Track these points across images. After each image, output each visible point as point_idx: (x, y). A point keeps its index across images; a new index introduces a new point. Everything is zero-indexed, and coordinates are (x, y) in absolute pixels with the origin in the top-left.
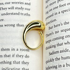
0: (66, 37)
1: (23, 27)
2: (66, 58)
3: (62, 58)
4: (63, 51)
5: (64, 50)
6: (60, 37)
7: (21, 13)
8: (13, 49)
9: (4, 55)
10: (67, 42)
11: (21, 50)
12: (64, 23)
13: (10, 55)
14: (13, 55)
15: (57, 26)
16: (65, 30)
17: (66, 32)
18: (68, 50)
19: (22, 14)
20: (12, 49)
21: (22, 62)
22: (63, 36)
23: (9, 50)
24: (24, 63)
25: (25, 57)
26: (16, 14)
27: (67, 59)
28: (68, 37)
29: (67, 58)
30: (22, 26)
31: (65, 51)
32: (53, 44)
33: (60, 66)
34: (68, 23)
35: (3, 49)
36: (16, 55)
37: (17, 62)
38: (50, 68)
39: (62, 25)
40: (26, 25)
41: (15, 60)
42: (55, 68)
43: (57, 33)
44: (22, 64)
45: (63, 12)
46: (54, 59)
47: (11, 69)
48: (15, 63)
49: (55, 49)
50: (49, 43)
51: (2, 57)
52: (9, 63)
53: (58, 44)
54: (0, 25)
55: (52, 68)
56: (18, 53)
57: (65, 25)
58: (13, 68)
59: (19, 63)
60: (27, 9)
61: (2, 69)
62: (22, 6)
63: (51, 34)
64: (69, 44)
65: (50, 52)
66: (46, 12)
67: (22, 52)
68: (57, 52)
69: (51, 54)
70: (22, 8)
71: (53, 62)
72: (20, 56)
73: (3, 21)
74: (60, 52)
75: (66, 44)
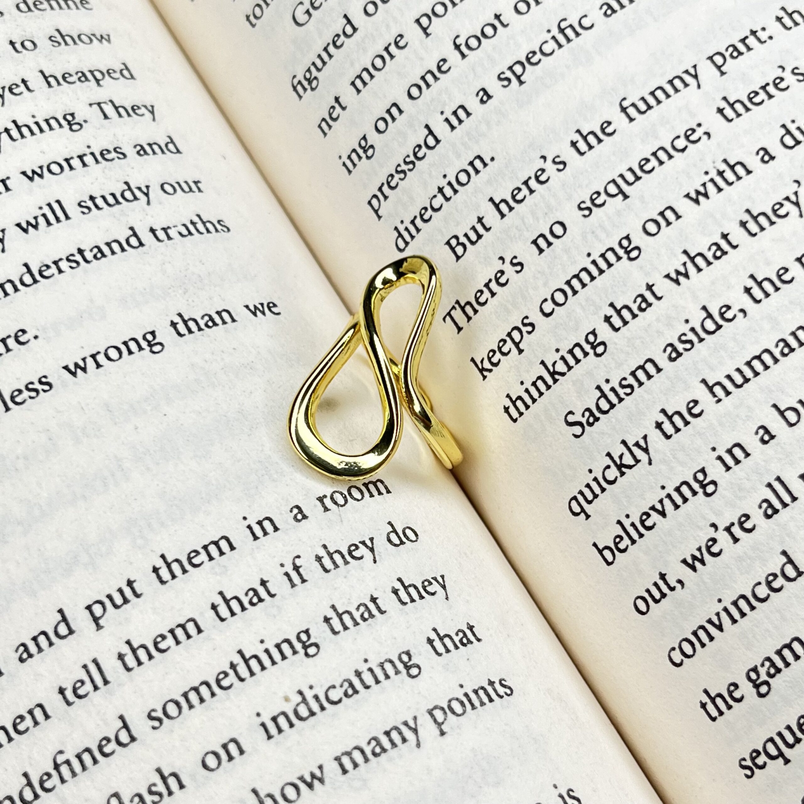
0: (651, 228)
1: (231, 325)
2: (749, 373)
3: (718, 390)
4: (691, 336)
5: (693, 330)
6: (595, 256)
7: (152, 230)
8: (260, 523)
9: (214, 607)
10: (685, 258)
11: (328, 502)
12: (574, 144)
13: (263, 583)
14: (289, 568)
15: (525, 192)
16: (612, 189)
17: (626, 197)
18: (729, 308)
19: (161, 235)
20: (252, 522)
21: (395, 592)
22: (627, 238)
23: (224, 544)
24: (412, 591)
25: (390, 541)
26: (115, 246)
27: (763, 374)
28: (669, 223)
29: (756, 364)
30: (218, 320)
31: (710, 326)
32: (566, 339)
33: (737, 452)
34: (609, 130)
35: (169, 565)
36: (318, 562)
37: (358, 609)
38: (642, 522)
39: (564, 163)
40: (247, 307)
41: (331, 599)
42: (698, 494)
43: (558, 237)
44: (401, 606)
45: (518, 78)
46: (645, 437)
47: (341, 686)
48: (343, 624)
49: (605, 366)
50: (521, 351)
51: (200, 631)
52: (292, 646)
53: (611, 317)
54: (23, 388)
55: (666, 512)
56: (321, 540)
57: (585, 152)
58: (354, 674)
59: (375, 611)
60: (177, 186)
61: (263, 725)
62: (128, 176)
63: (500, 277)
64: (709, 263)
65: (573, 414)
66: (345, 159)
67: (340, 515)
68: (640, 374)
69: (592, 414)
70: (132, 186)
71: (653, 462)
72: (345, 553)
73: (33, 343)
74: (672, 360)
75: (681, 279)
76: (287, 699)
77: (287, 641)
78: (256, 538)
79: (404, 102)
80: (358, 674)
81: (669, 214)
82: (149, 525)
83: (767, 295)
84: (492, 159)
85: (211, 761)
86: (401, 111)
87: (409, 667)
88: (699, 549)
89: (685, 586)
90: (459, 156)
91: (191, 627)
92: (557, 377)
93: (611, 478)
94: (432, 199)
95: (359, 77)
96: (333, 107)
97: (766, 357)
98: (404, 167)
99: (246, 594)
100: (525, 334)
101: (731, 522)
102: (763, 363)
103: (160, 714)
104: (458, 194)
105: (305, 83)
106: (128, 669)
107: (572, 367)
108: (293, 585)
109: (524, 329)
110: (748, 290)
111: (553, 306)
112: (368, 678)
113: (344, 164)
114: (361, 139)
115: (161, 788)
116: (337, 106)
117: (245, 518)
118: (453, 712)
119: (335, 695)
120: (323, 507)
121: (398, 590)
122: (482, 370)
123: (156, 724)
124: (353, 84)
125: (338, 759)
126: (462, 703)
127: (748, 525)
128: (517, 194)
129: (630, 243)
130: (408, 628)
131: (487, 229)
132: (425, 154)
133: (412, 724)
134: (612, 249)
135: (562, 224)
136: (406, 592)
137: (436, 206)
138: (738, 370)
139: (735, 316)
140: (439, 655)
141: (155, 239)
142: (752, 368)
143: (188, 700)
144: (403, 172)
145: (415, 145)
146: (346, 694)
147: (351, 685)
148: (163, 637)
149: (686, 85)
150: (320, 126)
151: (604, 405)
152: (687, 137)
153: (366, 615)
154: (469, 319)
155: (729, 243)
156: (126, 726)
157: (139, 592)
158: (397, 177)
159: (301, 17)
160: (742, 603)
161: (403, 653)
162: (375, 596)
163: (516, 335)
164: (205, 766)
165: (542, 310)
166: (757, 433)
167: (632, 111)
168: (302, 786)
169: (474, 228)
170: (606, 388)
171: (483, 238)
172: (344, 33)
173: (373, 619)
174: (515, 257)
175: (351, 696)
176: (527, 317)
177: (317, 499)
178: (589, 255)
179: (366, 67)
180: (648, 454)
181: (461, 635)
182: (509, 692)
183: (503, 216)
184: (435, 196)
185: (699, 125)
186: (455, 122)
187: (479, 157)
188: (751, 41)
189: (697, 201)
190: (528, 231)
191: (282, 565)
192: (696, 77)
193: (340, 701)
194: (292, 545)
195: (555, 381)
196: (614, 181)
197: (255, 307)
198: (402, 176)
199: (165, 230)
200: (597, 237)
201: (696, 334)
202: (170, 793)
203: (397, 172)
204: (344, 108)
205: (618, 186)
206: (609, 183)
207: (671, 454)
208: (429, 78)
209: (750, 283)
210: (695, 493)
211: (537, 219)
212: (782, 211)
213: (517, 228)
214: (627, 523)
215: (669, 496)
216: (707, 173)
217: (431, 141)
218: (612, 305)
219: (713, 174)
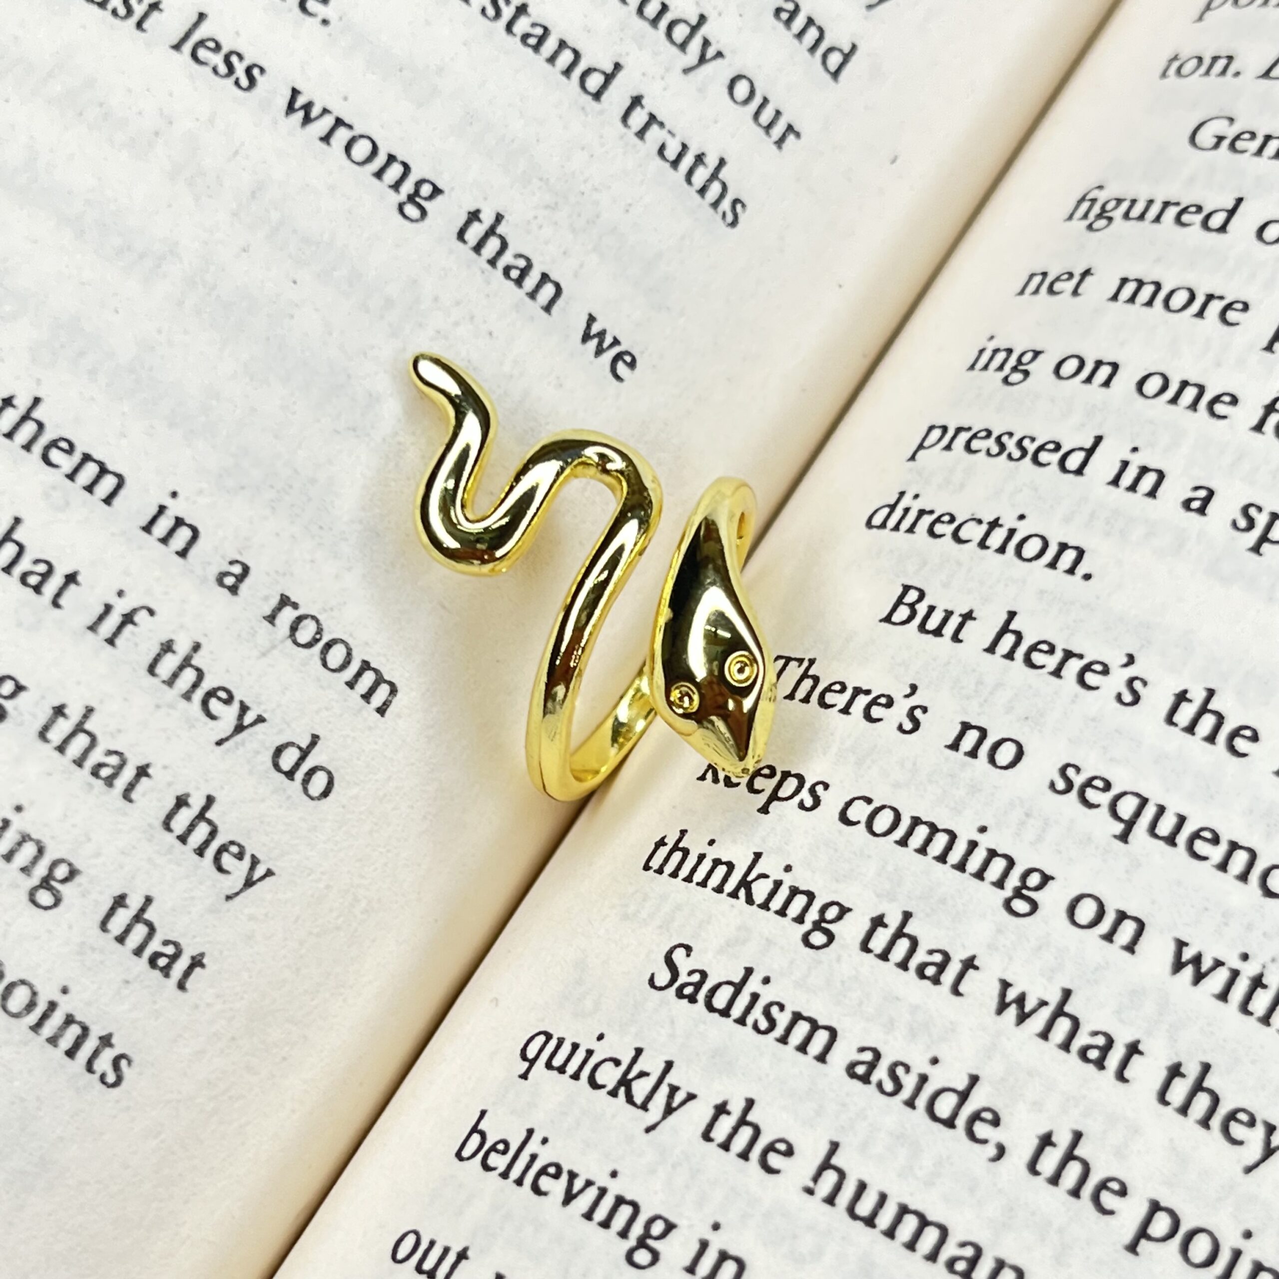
1: (535, 308)
2: (885, 1219)
3: (830, 1178)
4: (909, 1082)
5: (923, 1079)
6: (986, 842)
7: (637, 101)
8: (179, 522)
10: (1054, 999)
11: (287, 615)
12: (1182, 698)
13: (71, 578)
14: (121, 607)
15: (1052, 662)
16: (1127, 808)
17: (1124, 837)
18: (996, 1122)
19: (638, 118)
20: (175, 509)
21: (181, 802)
22: (1046, 879)
23: (109, 483)
24: (202, 831)
25: (279, 751)
26: (566, 57)
27: (896, 1246)
28: (1109, 937)
29: (910, 1224)
30: (530, 282)
31: (945, 1107)
32: (814, 872)
33: (729, 1270)
34: (1241, 745)
35: (25, 418)
36: (162, 649)
37: (110, 753)
38: (543, 1172)
39: (1136, 698)
40: (592, 320)
41: (101, 702)
42: (624, 1241)
43: (992, 760)
44: (158, 823)
45: (1263, 539)
46: (691, 1097)
48: (67, 741)
49: (792, 962)
50: (764, 810)
53: (885, 926)
54: (225, 50)
55: (575, 1202)
56: (206, 635)
57: (1175, 725)
59: (121, 783)
60: (757, 101)
62: (720, 14)
63: (879, 704)
64: (1066, 1046)
65: (688, 955)
66: (991, 346)
67: (274, 647)
68: (801, 1030)
69: (698, 986)
70: (704, 30)
71: (652, 1133)
72: (207, 685)
73: (315, 22)
74: (851, 1070)
75: (1012, 1011)
78: (147, 529)
79: (1125, 381)
81: (1128, 929)
82: (82, 354)
83: (1054, 1180)
84: (1087, 577)
86: (1107, 383)
87: (48, 887)
90: (1067, 520)
92: (742, 893)
93: (601, 1076)
94: (974, 520)
95: (1141, 284)
96: (1071, 275)
97: (931, 1236)
98: (1011, 445)
100: (797, 799)
102: (918, 1234)
104: (999, 556)
105: (1095, 211)
107: (768, 909)
108: (93, 628)
109: (805, 795)
110: (1046, 1141)
111: (864, 819)
113: (981, 351)
114: (1034, 351)
116: (1076, 279)
117: (174, 495)
118: (5, 996)
120: (273, 611)
121: (187, 804)
124: (1124, 281)
126: (31, 1006)
128: (1041, 651)
129: (1038, 888)
130: (123, 853)
131: (956, 638)
132: (1049, 464)
134: (1011, 863)
135: (1020, 755)
136: (194, 820)
137: (963, 534)
138: (883, 1197)
139: (984, 1142)
140: (103, 928)
141: (622, 112)
142: (898, 1220)
144: (1002, 447)
145: (1057, 440)
150: (1032, 276)
151: (720, 1001)
153: (105, 772)
154: (791, 696)
155: (1124, 1063)
158: (991, 443)
159: (1206, 137)
161: (70, 865)
162: (150, 771)
163: (788, 788)
165: (849, 804)
169: (949, 614)
170: (753, 985)
171: (938, 639)
172: (1208, 216)
173: (106, 788)
174: (925, 710)
176: (826, 786)
177: (282, 595)
178: (983, 830)
179: (1162, 286)
180: (664, 1117)
181: (169, 951)
182: (110, 1080)
184: (980, 522)
186: (1127, 479)
187: (1081, 553)
189: (1177, 966)
190: (981, 705)
191: (120, 593)
194: (166, 593)
195: (734, 895)
196: (1144, 801)
197: (601, 334)
198: (995, 449)
199: (653, 120)
200: (1022, 823)
201: (918, 1090)
203: (999, 439)
204: (1075, 293)
205: (1138, 814)
206: (1137, 795)
207: (679, 1157)
208: (1190, 394)
209: (1063, 1140)
210: (624, 1234)
211: (1009, 709)
212: (1236, 1130)
213: (980, 682)
214: (533, 1146)
215: (603, 1192)
216: (1245, 957)
217: (1074, 462)
218: (907, 916)
219: (1249, 970)
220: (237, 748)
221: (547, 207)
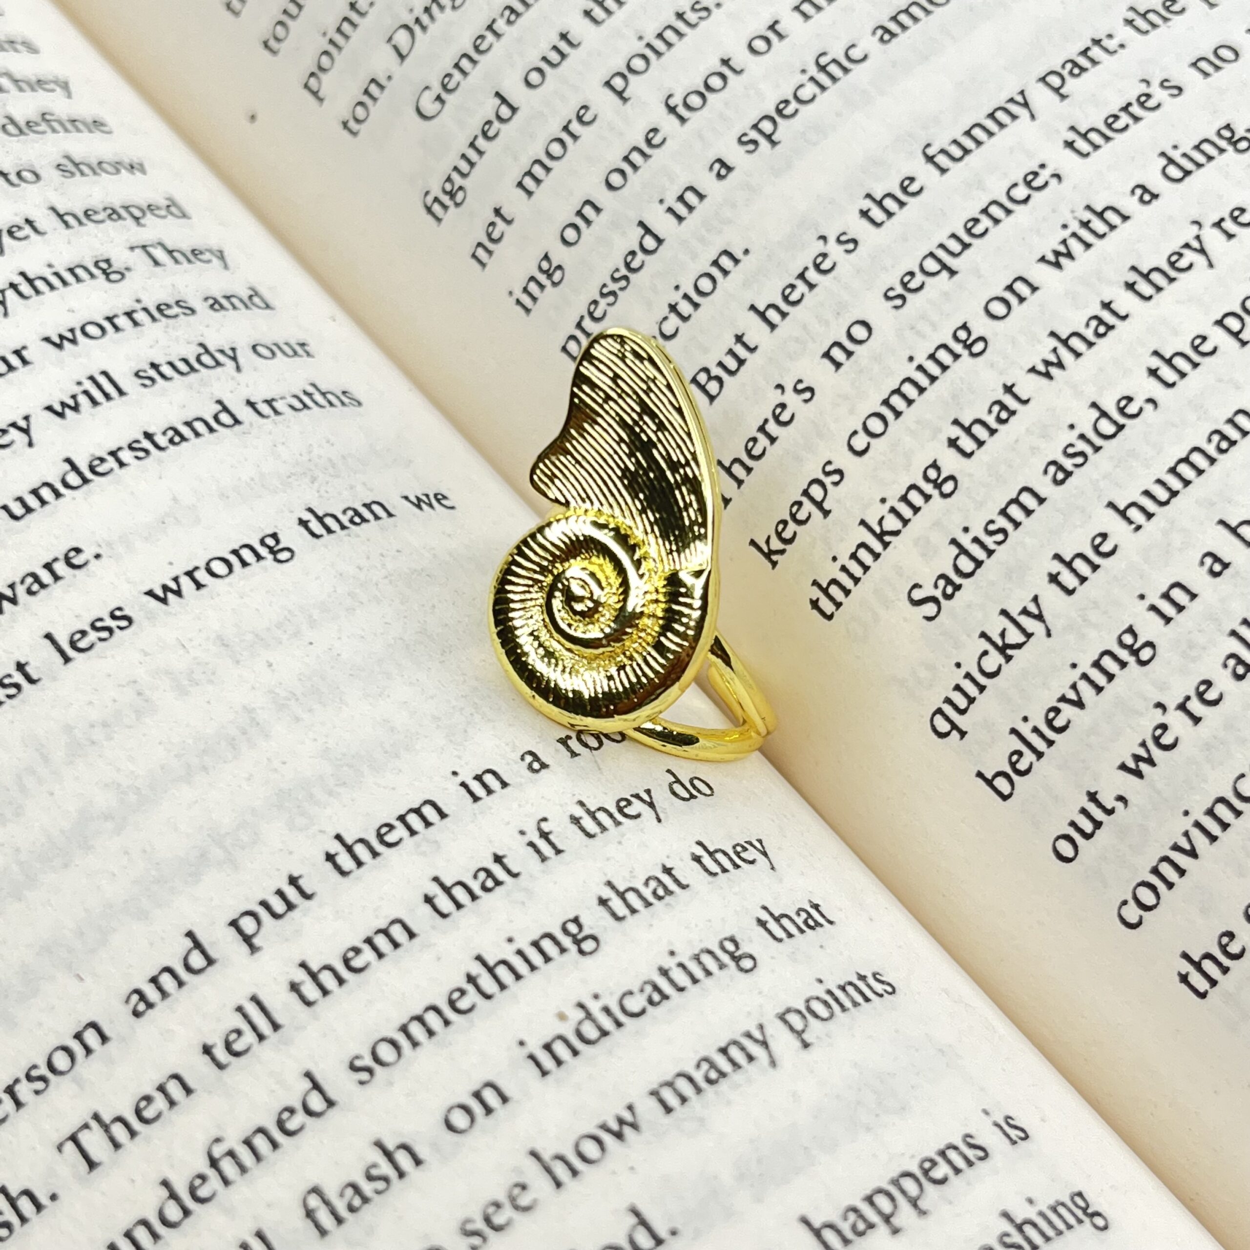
0: (998, 308)
1: (388, 521)
2: (1176, 484)
3: (1133, 513)
4: (1081, 446)
5: (1082, 437)
6: (921, 359)
7: (251, 404)
8: (478, 778)
9: (428, 900)
10: (1054, 343)
11: (574, 745)
12: (865, 214)
13: (498, 859)
14: (533, 837)
15: (802, 288)
16: (932, 266)
17: (953, 273)
18: (1130, 399)
19: (265, 409)
20: (466, 777)
21: (697, 860)
23: (428, 811)
24: (721, 858)
25: (674, 794)
26: (199, 426)
27: (1197, 481)
28: (1022, 299)
29: (1185, 470)
30: (367, 515)
31: (1107, 427)
32: (894, 481)
33: (1178, 595)
34: (913, 188)
35: (349, 849)
36: (576, 824)
37: (646, 884)
38: (1050, 723)
39: (855, 241)
40: (406, 498)
41: (605, 875)
42: (1128, 666)
43: (860, 342)
44: (710, 878)
45: (769, 137)
46: (1035, 599)
47: (642, 990)
48: (628, 906)
49: (959, 509)
50: (826, 513)
51: (412, 935)
52: (557, 942)
53: (958, 438)
54: (88, 628)
55: (1084, 700)
56: (574, 795)
57: (883, 223)
58: (658, 972)
59: (672, 886)
60: (275, 348)
61: (532, 1057)
63: (780, 414)
64: (1090, 344)
65: (921, 587)
66: (519, 294)
67: (596, 762)
68: (1015, 512)
69: (949, 581)
70: (212, 349)
71: (1052, 632)
72: (613, 810)
73: (94, 564)
74: (1057, 482)
75: (1053, 371)
76: (562, 1017)
77: (549, 936)
78: (476, 799)
79: (602, 196)
80: (664, 972)
81: (1020, 287)
82: (311, 796)
83: (1183, 375)
84: (746, 252)
85: (460, 1119)
86: (598, 210)
87: (739, 958)
88: (1143, 744)
89: (1129, 803)
90: (694, 256)
91: (397, 932)
92: (887, 538)
93: (990, 668)
94: (661, 323)
95: (529, 173)
96: (492, 224)
98: (613, 287)
99: (475, 877)
100: (829, 487)
101: (1184, 695)
102: (1193, 466)
103: (368, 1061)
104: (701, 309)
105: (446, 199)
106: (308, 1004)
107: (909, 520)
108: (544, 859)
109: (828, 481)
110: (1153, 372)
111: (867, 439)
112: (681, 978)
113: (518, 302)
114: (542, 260)
115: (385, 1168)
116: (498, 220)
117: (455, 773)
118: (816, 1016)
119: (635, 1004)
120: (568, 751)
121: (699, 857)
122: (768, 555)
123: (364, 1076)
124: (520, 185)
125: (654, 1093)
126: (826, 1004)
127: (1211, 695)
128: (790, 294)
129: (969, 333)
131: (752, 350)
132: (643, 262)
133: (757, 1035)
134: (944, 346)
135: (864, 324)
136: (713, 859)
137: (670, 333)
138: (1159, 482)
139: (1141, 410)
140: (780, 940)
141: (256, 415)
142: (1179, 476)
143: (409, 1036)
144: (613, 293)
145: (627, 253)
146: (651, 1002)
147: (656, 988)
148: (357, 951)
149: (1014, 117)
150: (474, 256)
151: (966, 565)
152: (1028, 184)
154: (740, 482)
155: (1115, 313)
156: (316, 1086)
157: (309, 891)
158: (603, 302)
159: (430, 107)
160: (1222, 811)
161: (726, 939)
162: (668, 866)
163: (816, 492)
164: (450, 1127)
165: (851, 448)
166: (1202, 563)
167: (942, 160)
168: (607, 1138)
169: (731, 352)
170: (965, 540)
171: (747, 363)
172: (499, 117)
173: (673, 897)
174: (800, 381)
175: (659, 1003)
176: (829, 463)
177: (558, 741)
178: (911, 359)
179: (539, 158)
180: (1044, 621)
181: (804, 915)
182: (890, 989)
183: (773, 326)
184: (665, 318)
185: (1043, 166)
186: (682, 210)
187: (726, 253)
188: (1096, 52)
189: (1058, 265)
190: (814, 341)
191: (522, 833)
192: (1026, 105)
193: (643, 1012)
194: (533, 805)
195: (886, 545)
196: (932, 255)
197: (418, 499)
198: (611, 299)
199: (269, 402)
200: (918, 333)
201: (1089, 442)
202: (401, 1175)
203: (603, 295)
204: (509, 222)
205: (939, 261)
206: (925, 257)
207: (1079, 616)
208: (635, 157)
209: (1156, 363)
210: (1123, 665)
211: (827, 323)
212: (1183, 263)
213: (797, 340)
214: (1025, 730)
215: (1085, 676)
216: (1065, 226)
217: (650, 243)
218: (956, 422)
219: (1075, 226)
220: (666, 813)
221: (313, 483)
